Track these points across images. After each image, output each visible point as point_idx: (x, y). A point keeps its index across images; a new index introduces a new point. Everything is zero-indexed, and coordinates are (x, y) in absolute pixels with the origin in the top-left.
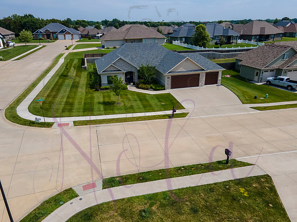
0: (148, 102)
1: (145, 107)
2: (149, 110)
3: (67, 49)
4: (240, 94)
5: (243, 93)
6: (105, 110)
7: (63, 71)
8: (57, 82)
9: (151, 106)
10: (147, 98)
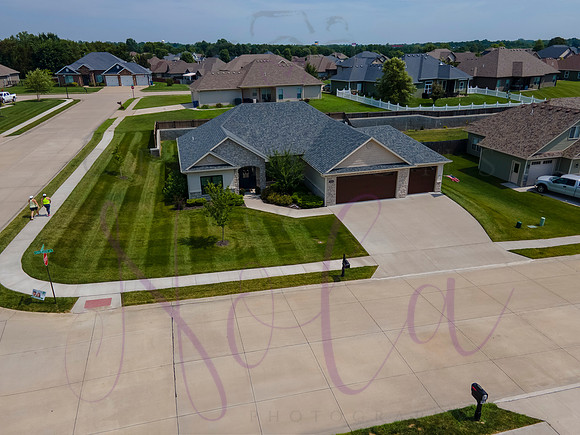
0: (288, 238)
1: (281, 250)
2: (289, 259)
3: (122, 108)
4: (484, 217)
5: (490, 214)
6: (194, 260)
7: (108, 160)
8: (95, 188)
9: (293, 249)
10: (286, 227)
